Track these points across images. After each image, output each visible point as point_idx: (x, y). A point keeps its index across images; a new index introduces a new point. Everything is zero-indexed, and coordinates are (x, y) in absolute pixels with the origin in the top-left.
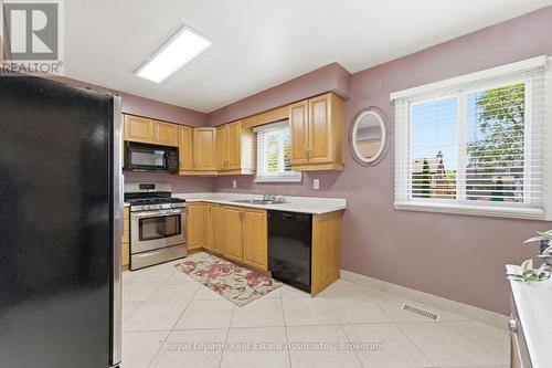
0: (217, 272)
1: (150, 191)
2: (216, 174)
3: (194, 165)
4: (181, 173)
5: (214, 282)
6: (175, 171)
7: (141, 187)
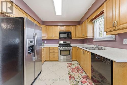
0: (75, 70)
1: (65, 43)
2: (82, 38)
3: (76, 36)
4: (72, 39)
5: (71, 74)
6: (71, 38)
7: (64, 42)
